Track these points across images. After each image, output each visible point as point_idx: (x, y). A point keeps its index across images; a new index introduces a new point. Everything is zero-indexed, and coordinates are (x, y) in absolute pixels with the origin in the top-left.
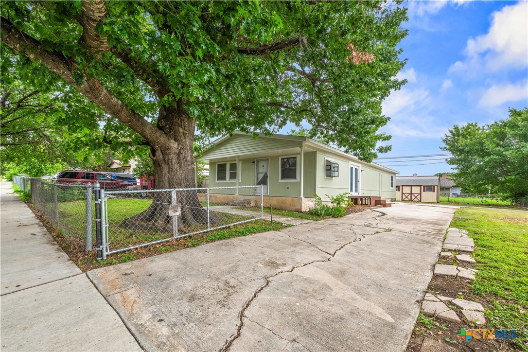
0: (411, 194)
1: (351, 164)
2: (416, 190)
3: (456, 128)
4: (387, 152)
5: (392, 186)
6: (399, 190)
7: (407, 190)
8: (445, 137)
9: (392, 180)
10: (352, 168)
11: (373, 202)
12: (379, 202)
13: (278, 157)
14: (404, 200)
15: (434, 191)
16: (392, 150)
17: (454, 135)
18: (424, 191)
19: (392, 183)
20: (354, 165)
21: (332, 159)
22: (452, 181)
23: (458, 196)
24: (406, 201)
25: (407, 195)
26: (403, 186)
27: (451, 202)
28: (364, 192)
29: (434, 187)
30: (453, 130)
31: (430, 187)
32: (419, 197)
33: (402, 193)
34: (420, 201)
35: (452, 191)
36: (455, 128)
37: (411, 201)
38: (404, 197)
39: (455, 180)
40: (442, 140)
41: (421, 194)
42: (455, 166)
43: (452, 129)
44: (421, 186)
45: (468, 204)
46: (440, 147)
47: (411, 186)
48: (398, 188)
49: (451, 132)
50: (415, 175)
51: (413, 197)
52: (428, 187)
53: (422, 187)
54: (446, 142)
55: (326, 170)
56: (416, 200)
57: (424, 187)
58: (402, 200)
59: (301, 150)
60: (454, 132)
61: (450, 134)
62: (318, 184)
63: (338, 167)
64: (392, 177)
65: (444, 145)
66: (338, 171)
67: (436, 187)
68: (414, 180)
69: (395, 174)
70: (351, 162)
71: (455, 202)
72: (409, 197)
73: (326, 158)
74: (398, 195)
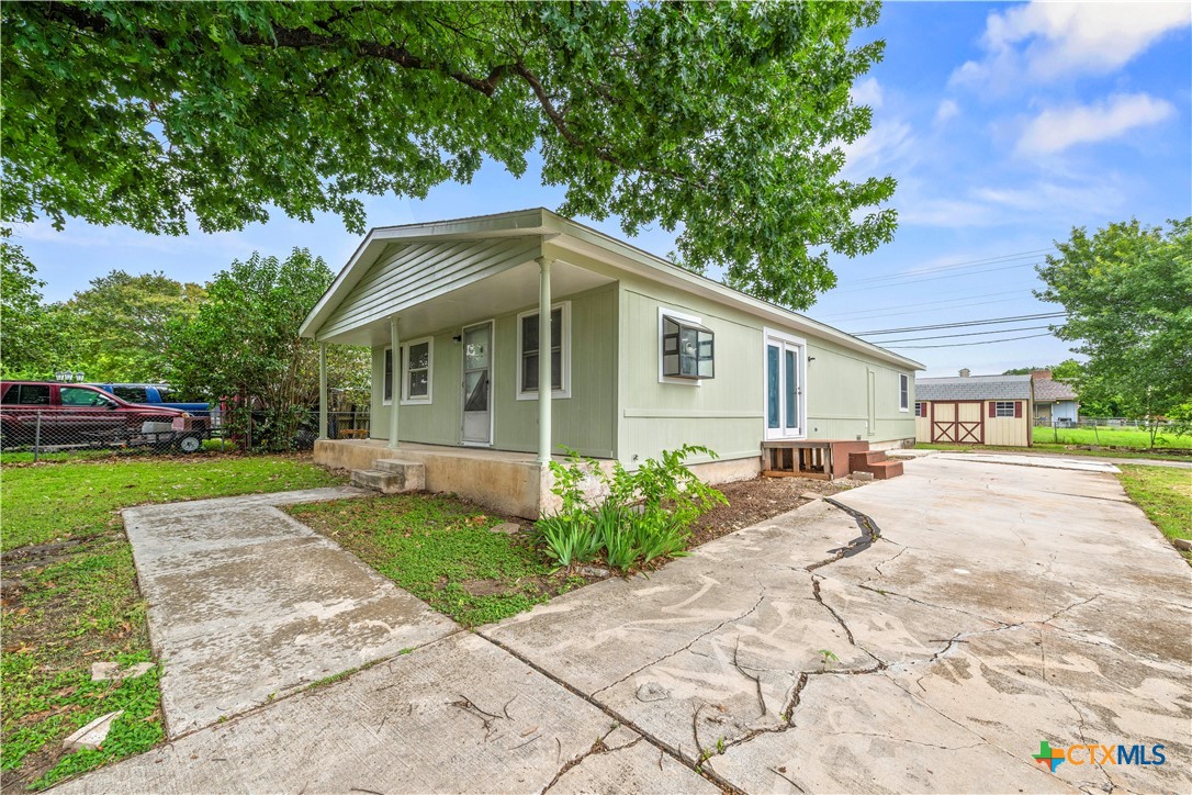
0: (957, 423)
1: (770, 338)
2: (970, 413)
3: (1078, 237)
4: (872, 246)
5: (904, 404)
6: (924, 415)
7: (944, 413)
8: (1048, 266)
9: (904, 387)
10: (773, 352)
11: (841, 462)
12: (862, 464)
13: (513, 314)
14: (937, 442)
15: (1019, 414)
16: (895, 234)
17: (1073, 257)
18: (992, 415)
19: (904, 396)
20: (782, 341)
21: (690, 316)
22: (1069, 386)
23: (1074, 426)
24: (943, 442)
25: (945, 427)
26: (933, 402)
27: (1063, 443)
28: (818, 424)
29: (1019, 405)
30: (1072, 244)
31: (1010, 405)
32: (977, 432)
33: (933, 422)
34: (980, 444)
35: (1057, 414)
36: (1075, 238)
37: (957, 441)
38: (938, 432)
39: (1077, 385)
40: (1038, 274)
41: (982, 422)
42: (1080, 343)
43: (1066, 239)
44: (982, 402)
45: (1114, 447)
46: (1034, 292)
47: (956, 402)
48: (921, 409)
49: (1065, 249)
50: (964, 373)
51: (962, 433)
52: (1000, 405)
53: (987, 405)
54: (1052, 279)
55: (666, 353)
56: (969, 439)
57: (992, 405)
58: (933, 441)
59: (543, 272)
60: (1072, 249)
61: (1059, 255)
62: (624, 406)
63: (711, 343)
64: (904, 380)
65: (1043, 286)
66: (711, 357)
67: (1024, 404)
68: (964, 386)
69: (911, 369)
70: (768, 331)
71: (1079, 445)
72: (951, 432)
73: (664, 311)
74: (921, 429)
